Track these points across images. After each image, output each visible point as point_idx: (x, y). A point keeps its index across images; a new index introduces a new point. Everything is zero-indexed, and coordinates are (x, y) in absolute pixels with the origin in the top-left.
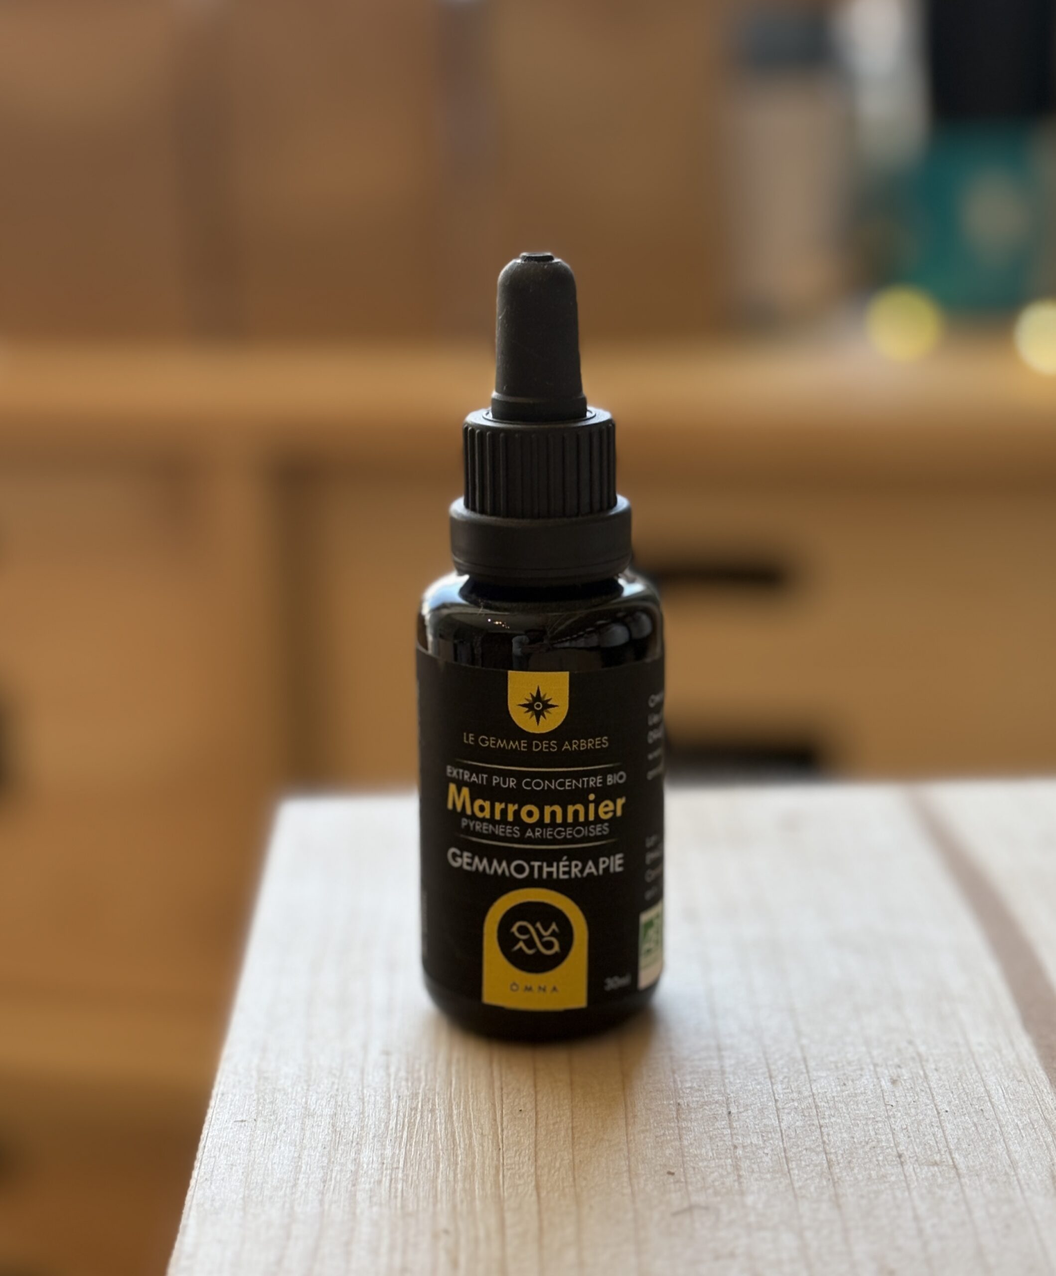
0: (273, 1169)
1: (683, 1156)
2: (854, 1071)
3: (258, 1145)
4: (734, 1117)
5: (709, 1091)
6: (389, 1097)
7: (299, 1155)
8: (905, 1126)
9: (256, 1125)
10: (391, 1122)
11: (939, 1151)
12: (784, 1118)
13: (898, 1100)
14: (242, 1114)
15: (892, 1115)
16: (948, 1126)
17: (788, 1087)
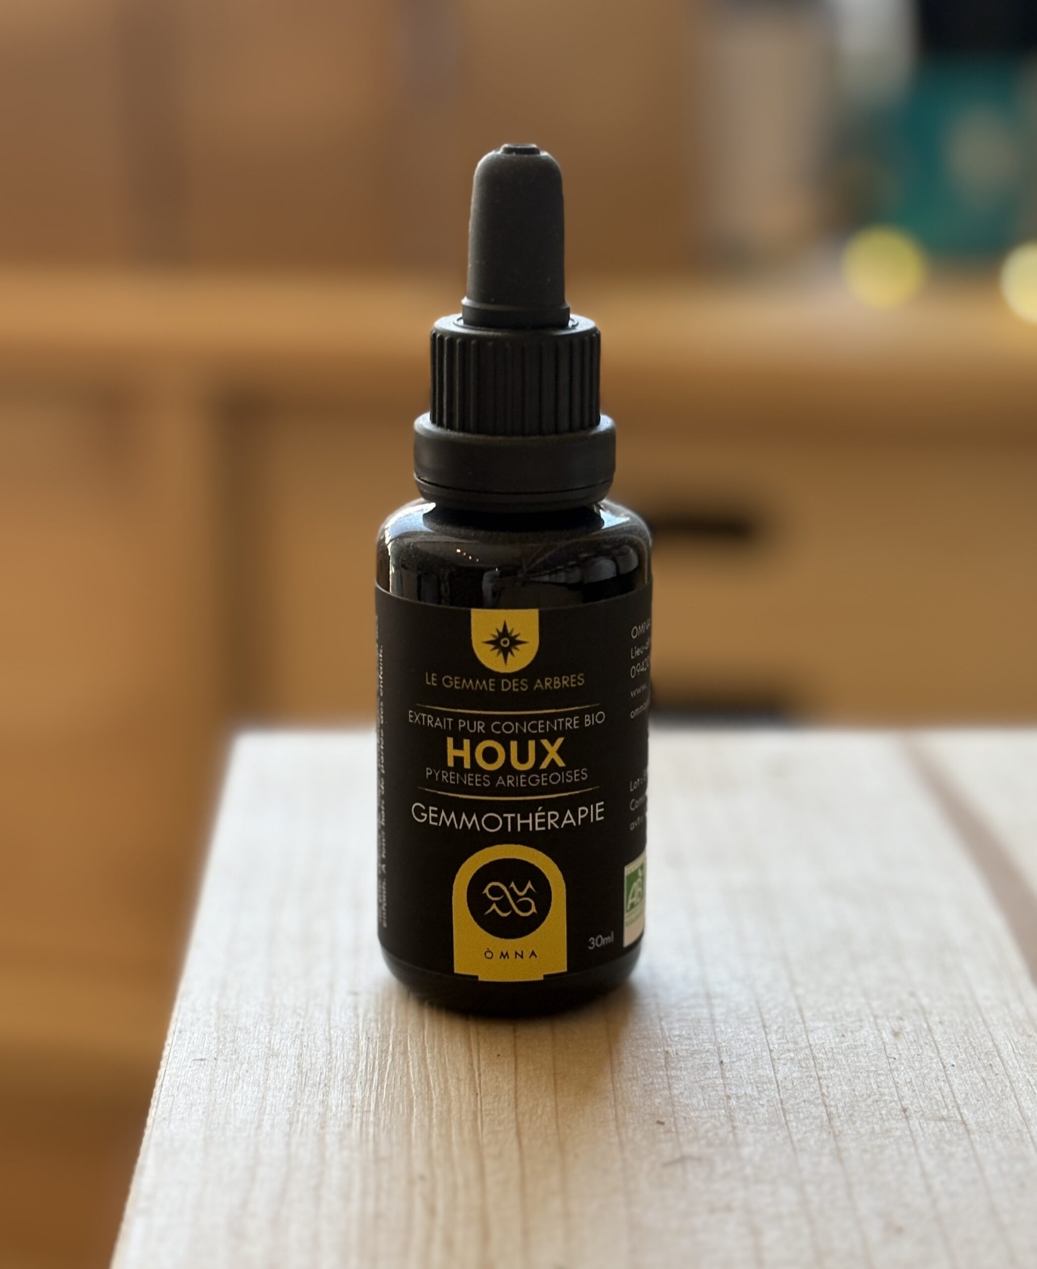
0: (235, 1109)
1: (673, 1105)
2: (853, 1022)
3: (219, 1084)
4: (727, 1067)
5: (699, 1040)
6: (358, 1039)
7: (264, 1096)
8: (909, 1080)
9: (216, 1063)
10: (360, 1064)
11: (946, 1106)
12: (780, 1068)
13: (901, 1052)
14: (201, 1052)
15: (895, 1068)
16: (956, 1081)
17: (783, 1038)
